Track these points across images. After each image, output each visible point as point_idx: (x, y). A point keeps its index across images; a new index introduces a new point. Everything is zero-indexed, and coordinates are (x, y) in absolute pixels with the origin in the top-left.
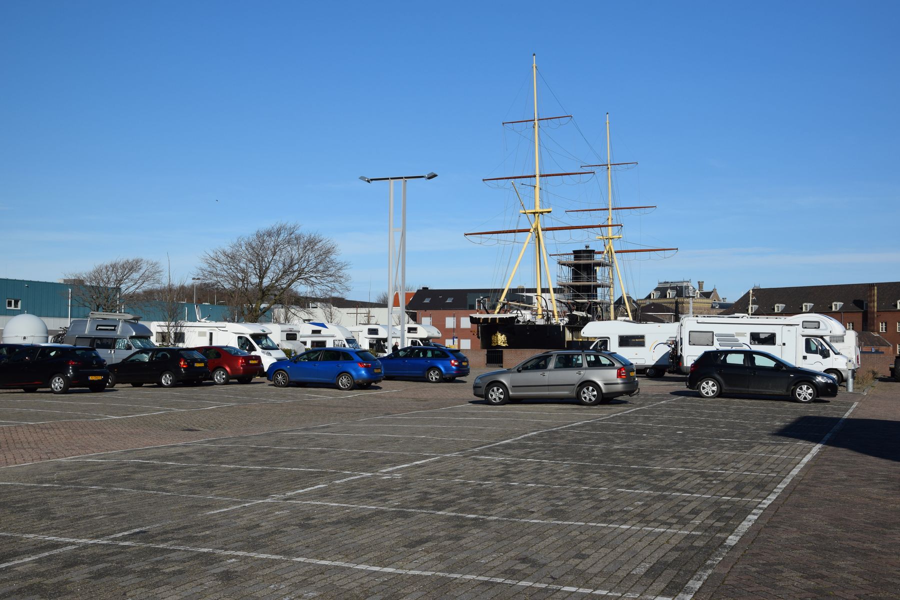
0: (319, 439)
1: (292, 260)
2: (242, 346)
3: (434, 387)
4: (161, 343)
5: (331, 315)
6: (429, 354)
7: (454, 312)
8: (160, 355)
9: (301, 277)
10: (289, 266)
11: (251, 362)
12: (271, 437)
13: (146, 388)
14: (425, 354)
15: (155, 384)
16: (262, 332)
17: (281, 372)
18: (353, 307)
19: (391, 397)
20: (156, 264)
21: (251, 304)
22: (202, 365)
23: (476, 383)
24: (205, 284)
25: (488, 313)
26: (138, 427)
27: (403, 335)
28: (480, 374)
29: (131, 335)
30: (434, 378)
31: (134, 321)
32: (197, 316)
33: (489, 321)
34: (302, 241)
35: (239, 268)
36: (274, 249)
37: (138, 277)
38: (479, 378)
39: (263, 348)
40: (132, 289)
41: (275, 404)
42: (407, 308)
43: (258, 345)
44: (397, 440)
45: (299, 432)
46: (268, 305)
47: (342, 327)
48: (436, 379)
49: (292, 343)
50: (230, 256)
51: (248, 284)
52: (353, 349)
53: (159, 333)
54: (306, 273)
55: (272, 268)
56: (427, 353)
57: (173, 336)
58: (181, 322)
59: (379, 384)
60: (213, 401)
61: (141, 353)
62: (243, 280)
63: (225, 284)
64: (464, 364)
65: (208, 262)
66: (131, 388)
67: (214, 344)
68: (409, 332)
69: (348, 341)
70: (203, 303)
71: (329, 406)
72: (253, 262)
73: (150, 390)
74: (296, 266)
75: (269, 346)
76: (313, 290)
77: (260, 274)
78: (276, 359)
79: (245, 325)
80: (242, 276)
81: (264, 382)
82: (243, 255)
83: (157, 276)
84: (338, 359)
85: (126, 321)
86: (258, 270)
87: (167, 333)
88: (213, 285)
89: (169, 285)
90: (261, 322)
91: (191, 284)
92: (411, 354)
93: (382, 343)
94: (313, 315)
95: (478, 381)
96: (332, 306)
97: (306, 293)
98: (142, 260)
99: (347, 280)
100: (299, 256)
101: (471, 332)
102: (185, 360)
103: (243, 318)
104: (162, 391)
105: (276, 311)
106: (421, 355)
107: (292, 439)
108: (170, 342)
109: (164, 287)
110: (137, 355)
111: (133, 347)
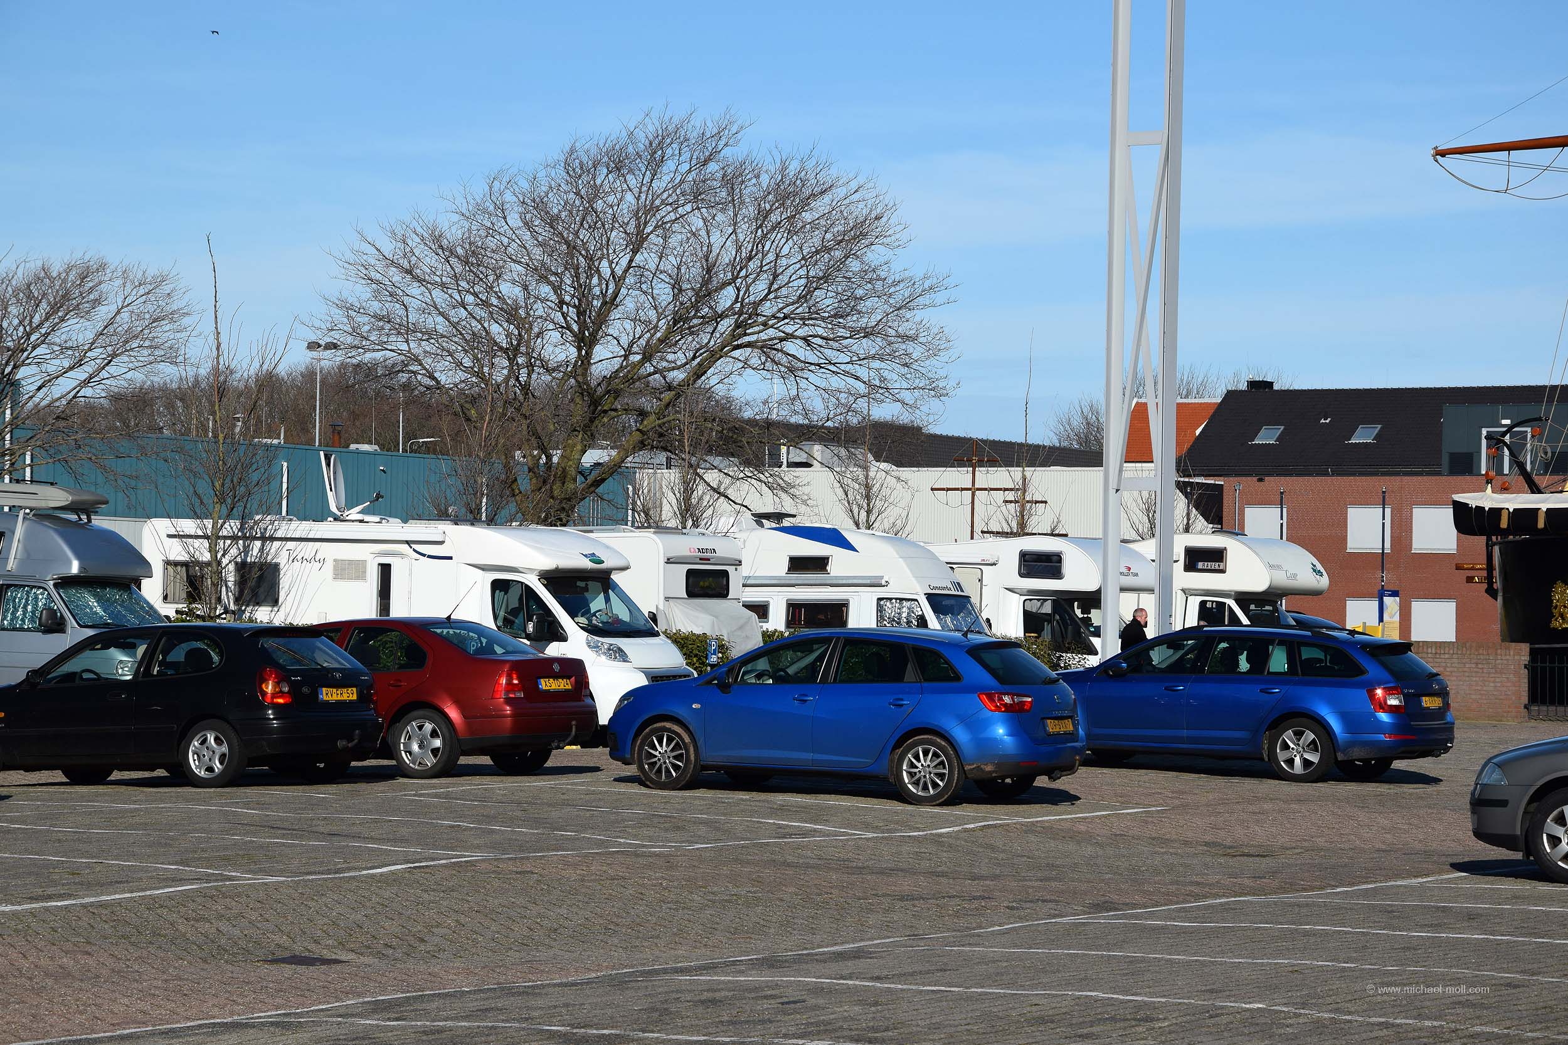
0: (821, 1001)
1: (709, 271)
2: (508, 621)
3: (1299, 800)
4: (182, 606)
5: (868, 497)
6: (1278, 661)
7: (1383, 483)
8: (178, 654)
9: (747, 339)
10: (697, 294)
11: (547, 684)
12: (630, 993)
13: (123, 789)
14: (1259, 660)
15: (161, 773)
16: (587, 564)
17: (668, 725)
18: (959, 462)
19: (1117, 838)
20: (161, 280)
21: (544, 450)
22: (349, 695)
23: (1484, 786)
24: (358, 366)
25: (1535, 489)
26: (88, 948)
27: (1166, 581)
28: (1502, 748)
29: (63, 572)
30: (1297, 760)
31: (73, 517)
32: (331, 496)
33: (1541, 524)
34: (749, 190)
35: (494, 301)
36: (638, 226)
37: (90, 336)
38: (1499, 765)
39: (591, 630)
40: (64, 386)
41: (643, 855)
42: (1182, 467)
43: (573, 615)
44: (1144, 1016)
45: (742, 972)
46: (614, 453)
47: (914, 544)
48: (1307, 763)
49: (706, 611)
50: (460, 251)
51: (530, 367)
52: (958, 635)
53: (176, 564)
54: (765, 324)
55: (630, 301)
56: (1267, 656)
57: (231, 578)
58: (265, 522)
59: (1064, 783)
60: (395, 841)
61: (106, 647)
62: (512, 352)
63: (440, 366)
64: (1428, 702)
65: (373, 274)
66: (62, 789)
67: (398, 611)
68: (1190, 567)
69: (939, 602)
70: (353, 447)
71: (861, 870)
72: (553, 278)
73: (141, 797)
74: (725, 292)
75: (618, 620)
76: (794, 392)
77: (583, 326)
78: (646, 672)
79: (524, 533)
80: (509, 335)
81: (596, 769)
82: (513, 249)
83: (164, 333)
84: (898, 677)
85: (43, 516)
86: (572, 312)
87: (208, 564)
88: (392, 372)
89: (216, 371)
90: (584, 522)
91: (302, 368)
92: (1197, 659)
93: (1078, 612)
94: (793, 497)
95: (1494, 777)
96: (870, 457)
97: (765, 402)
98: (102, 267)
99: (933, 351)
100: (739, 249)
101: (1459, 567)
102: (283, 676)
103: (512, 507)
104: (188, 801)
105: (644, 477)
106: (1244, 665)
107: (713, 1002)
108: (219, 600)
109: (196, 377)
110: (88, 653)
111: (71, 622)
